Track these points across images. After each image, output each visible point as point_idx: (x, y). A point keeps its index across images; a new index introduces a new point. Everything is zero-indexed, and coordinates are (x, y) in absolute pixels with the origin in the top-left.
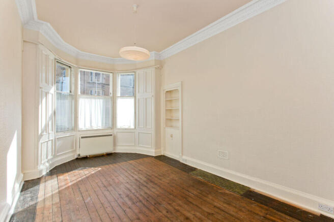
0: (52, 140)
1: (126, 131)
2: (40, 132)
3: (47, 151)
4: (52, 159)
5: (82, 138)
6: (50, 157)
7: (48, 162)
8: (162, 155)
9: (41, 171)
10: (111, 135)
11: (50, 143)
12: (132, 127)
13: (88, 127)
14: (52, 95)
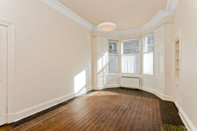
0: (106, 76)
1: (148, 76)
2: (98, 72)
3: (103, 80)
4: (106, 84)
5: (122, 77)
6: (105, 83)
7: (103, 84)
8: (172, 102)
9: (99, 87)
10: (138, 78)
11: (105, 77)
12: (152, 74)
13: (126, 71)
14: (106, 56)
